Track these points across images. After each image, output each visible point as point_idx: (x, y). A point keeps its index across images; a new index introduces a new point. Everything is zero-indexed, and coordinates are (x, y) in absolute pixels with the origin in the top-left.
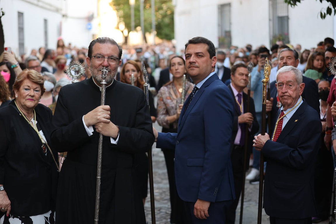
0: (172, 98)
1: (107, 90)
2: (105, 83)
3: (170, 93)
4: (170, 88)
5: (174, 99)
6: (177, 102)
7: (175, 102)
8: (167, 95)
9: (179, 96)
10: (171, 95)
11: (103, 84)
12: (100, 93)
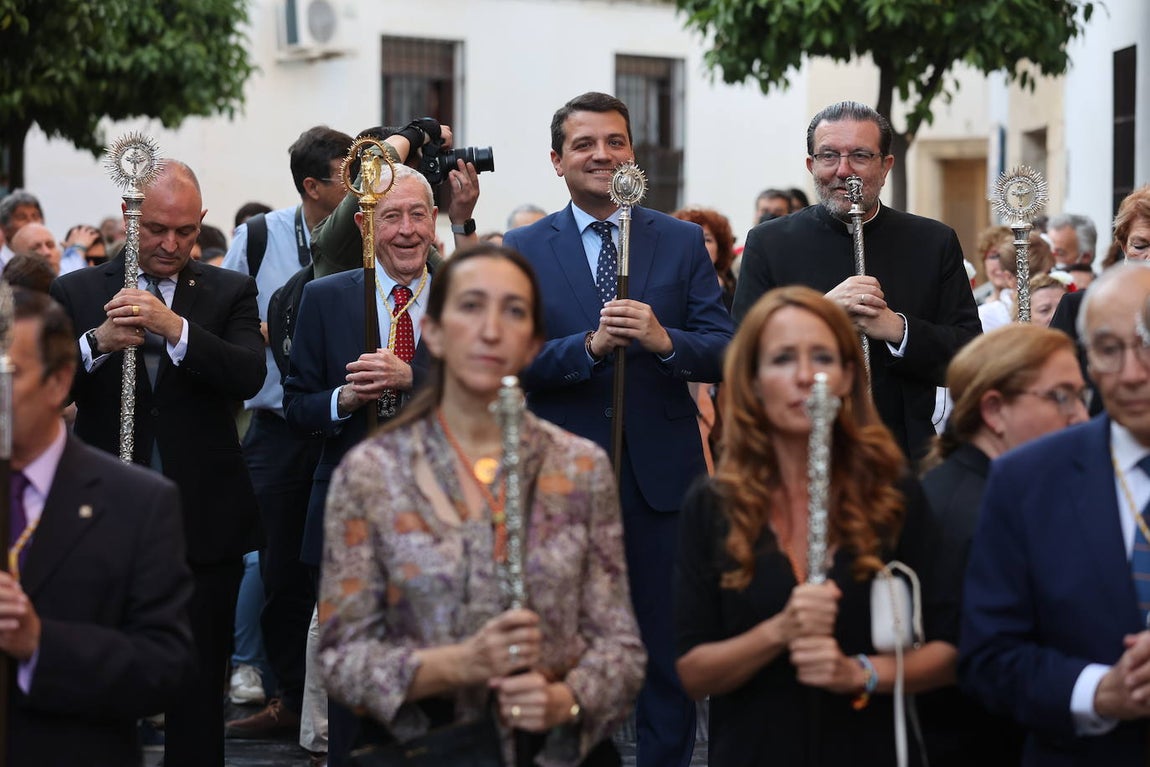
0: (430, 521)
1: (866, 229)
2: (860, 212)
3: (414, 490)
4: (414, 457)
5: (447, 527)
6: (466, 546)
7: (453, 545)
8: (401, 502)
9: (475, 503)
10: (426, 500)
11: (853, 215)
12: (851, 238)
